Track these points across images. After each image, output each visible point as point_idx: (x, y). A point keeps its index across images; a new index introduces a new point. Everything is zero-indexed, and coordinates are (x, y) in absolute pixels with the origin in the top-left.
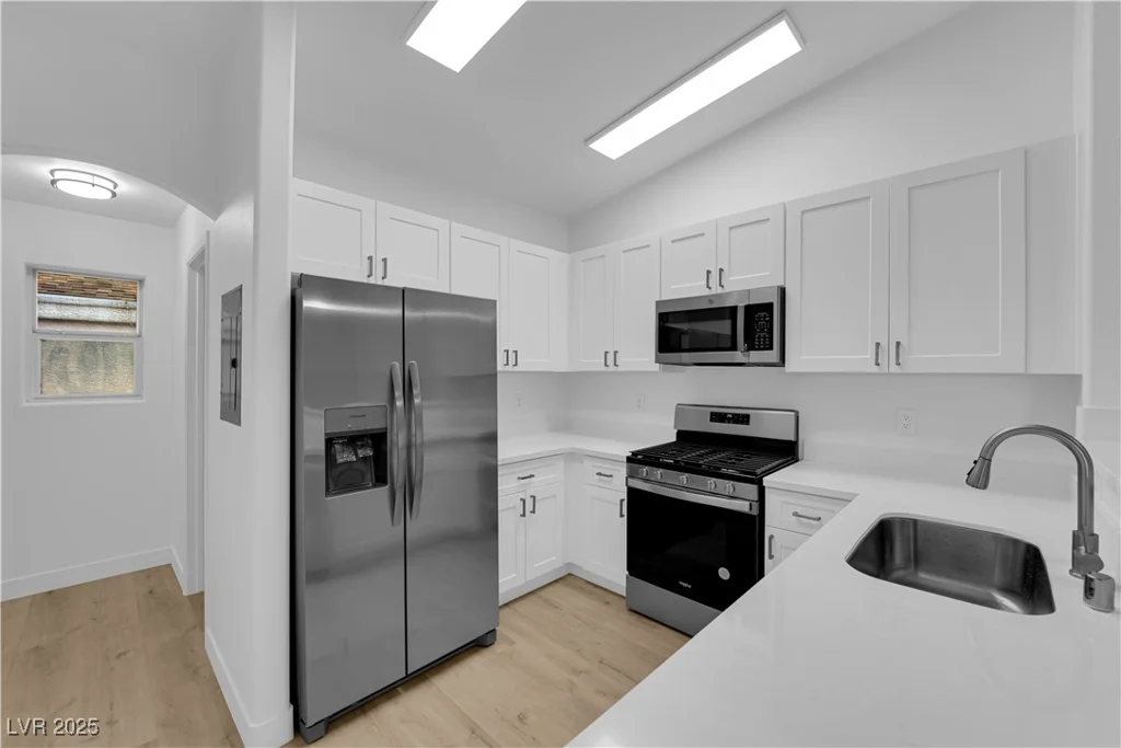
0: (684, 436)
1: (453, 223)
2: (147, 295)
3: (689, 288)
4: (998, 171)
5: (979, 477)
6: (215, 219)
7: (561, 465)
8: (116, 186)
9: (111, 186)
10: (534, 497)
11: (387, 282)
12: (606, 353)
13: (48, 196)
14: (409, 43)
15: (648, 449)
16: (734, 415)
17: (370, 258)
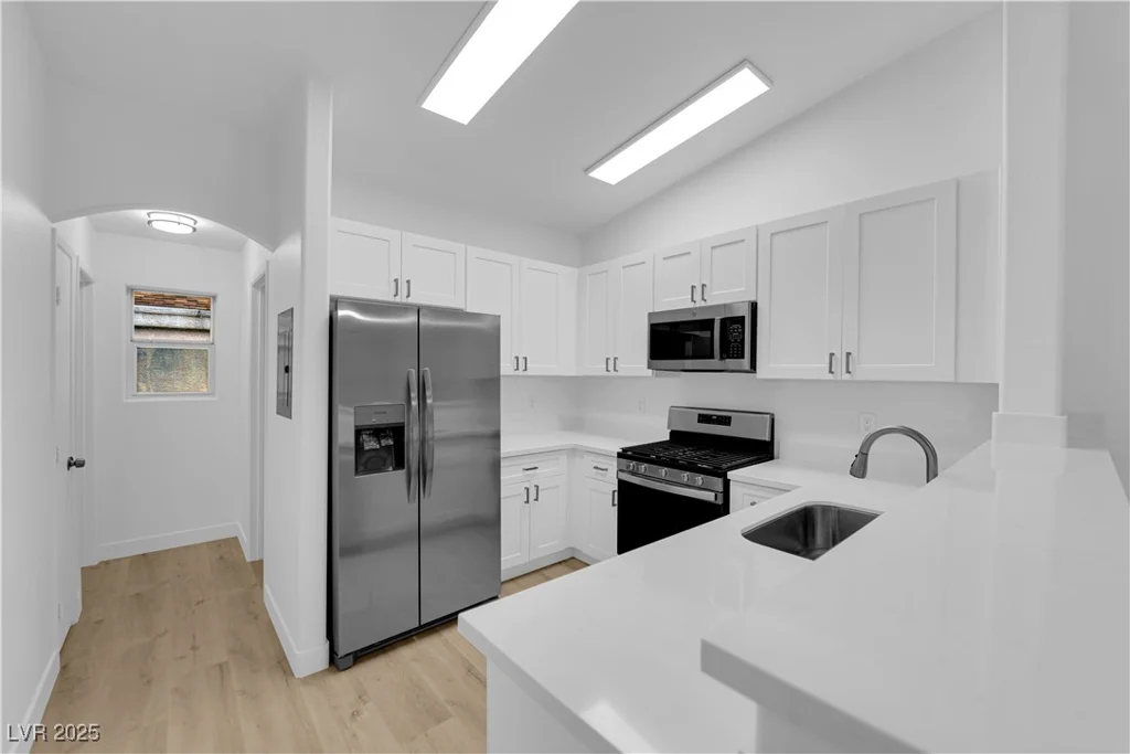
0: (677, 436)
1: (469, 247)
2: (218, 309)
3: (676, 301)
4: (934, 199)
5: (859, 469)
6: (273, 251)
7: (563, 458)
8: (196, 222)
9: (192, 223)
10: (537, 487)
11: (411, 300)
12: (607, 359)
13: (146, 231)
14: (424, 106)
15: (639, 446)
16: (718, 417)
17: (396, 280)
